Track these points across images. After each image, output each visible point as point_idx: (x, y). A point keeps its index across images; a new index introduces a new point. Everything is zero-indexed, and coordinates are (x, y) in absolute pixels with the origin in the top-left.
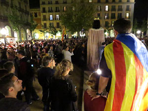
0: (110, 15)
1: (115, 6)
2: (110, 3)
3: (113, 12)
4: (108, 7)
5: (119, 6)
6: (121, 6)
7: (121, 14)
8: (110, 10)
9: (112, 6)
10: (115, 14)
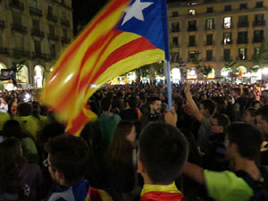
0: (235, 36)
1: (246, 17)
2: (236, 11)
3: (243, 30)
4: (231, 20)
5: (256, 16)
6: (263, 16)
7: (262, 32)
8: (235, 25)
9: (240, 18)
10: (246, 33)
